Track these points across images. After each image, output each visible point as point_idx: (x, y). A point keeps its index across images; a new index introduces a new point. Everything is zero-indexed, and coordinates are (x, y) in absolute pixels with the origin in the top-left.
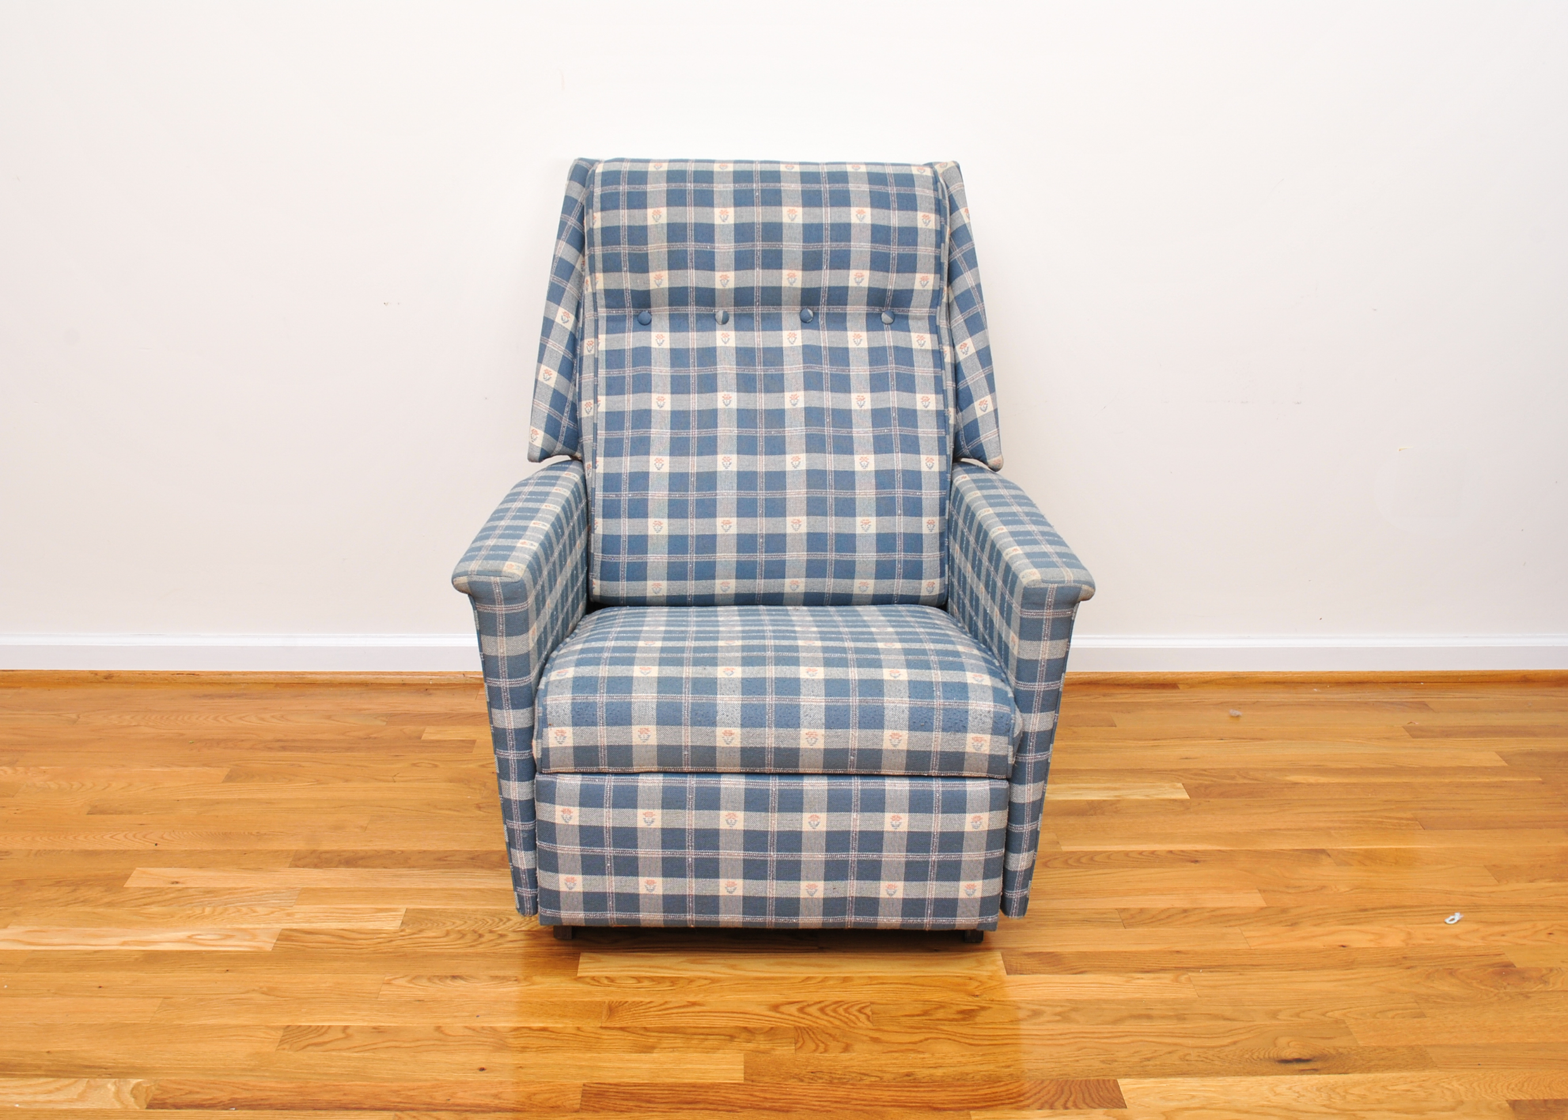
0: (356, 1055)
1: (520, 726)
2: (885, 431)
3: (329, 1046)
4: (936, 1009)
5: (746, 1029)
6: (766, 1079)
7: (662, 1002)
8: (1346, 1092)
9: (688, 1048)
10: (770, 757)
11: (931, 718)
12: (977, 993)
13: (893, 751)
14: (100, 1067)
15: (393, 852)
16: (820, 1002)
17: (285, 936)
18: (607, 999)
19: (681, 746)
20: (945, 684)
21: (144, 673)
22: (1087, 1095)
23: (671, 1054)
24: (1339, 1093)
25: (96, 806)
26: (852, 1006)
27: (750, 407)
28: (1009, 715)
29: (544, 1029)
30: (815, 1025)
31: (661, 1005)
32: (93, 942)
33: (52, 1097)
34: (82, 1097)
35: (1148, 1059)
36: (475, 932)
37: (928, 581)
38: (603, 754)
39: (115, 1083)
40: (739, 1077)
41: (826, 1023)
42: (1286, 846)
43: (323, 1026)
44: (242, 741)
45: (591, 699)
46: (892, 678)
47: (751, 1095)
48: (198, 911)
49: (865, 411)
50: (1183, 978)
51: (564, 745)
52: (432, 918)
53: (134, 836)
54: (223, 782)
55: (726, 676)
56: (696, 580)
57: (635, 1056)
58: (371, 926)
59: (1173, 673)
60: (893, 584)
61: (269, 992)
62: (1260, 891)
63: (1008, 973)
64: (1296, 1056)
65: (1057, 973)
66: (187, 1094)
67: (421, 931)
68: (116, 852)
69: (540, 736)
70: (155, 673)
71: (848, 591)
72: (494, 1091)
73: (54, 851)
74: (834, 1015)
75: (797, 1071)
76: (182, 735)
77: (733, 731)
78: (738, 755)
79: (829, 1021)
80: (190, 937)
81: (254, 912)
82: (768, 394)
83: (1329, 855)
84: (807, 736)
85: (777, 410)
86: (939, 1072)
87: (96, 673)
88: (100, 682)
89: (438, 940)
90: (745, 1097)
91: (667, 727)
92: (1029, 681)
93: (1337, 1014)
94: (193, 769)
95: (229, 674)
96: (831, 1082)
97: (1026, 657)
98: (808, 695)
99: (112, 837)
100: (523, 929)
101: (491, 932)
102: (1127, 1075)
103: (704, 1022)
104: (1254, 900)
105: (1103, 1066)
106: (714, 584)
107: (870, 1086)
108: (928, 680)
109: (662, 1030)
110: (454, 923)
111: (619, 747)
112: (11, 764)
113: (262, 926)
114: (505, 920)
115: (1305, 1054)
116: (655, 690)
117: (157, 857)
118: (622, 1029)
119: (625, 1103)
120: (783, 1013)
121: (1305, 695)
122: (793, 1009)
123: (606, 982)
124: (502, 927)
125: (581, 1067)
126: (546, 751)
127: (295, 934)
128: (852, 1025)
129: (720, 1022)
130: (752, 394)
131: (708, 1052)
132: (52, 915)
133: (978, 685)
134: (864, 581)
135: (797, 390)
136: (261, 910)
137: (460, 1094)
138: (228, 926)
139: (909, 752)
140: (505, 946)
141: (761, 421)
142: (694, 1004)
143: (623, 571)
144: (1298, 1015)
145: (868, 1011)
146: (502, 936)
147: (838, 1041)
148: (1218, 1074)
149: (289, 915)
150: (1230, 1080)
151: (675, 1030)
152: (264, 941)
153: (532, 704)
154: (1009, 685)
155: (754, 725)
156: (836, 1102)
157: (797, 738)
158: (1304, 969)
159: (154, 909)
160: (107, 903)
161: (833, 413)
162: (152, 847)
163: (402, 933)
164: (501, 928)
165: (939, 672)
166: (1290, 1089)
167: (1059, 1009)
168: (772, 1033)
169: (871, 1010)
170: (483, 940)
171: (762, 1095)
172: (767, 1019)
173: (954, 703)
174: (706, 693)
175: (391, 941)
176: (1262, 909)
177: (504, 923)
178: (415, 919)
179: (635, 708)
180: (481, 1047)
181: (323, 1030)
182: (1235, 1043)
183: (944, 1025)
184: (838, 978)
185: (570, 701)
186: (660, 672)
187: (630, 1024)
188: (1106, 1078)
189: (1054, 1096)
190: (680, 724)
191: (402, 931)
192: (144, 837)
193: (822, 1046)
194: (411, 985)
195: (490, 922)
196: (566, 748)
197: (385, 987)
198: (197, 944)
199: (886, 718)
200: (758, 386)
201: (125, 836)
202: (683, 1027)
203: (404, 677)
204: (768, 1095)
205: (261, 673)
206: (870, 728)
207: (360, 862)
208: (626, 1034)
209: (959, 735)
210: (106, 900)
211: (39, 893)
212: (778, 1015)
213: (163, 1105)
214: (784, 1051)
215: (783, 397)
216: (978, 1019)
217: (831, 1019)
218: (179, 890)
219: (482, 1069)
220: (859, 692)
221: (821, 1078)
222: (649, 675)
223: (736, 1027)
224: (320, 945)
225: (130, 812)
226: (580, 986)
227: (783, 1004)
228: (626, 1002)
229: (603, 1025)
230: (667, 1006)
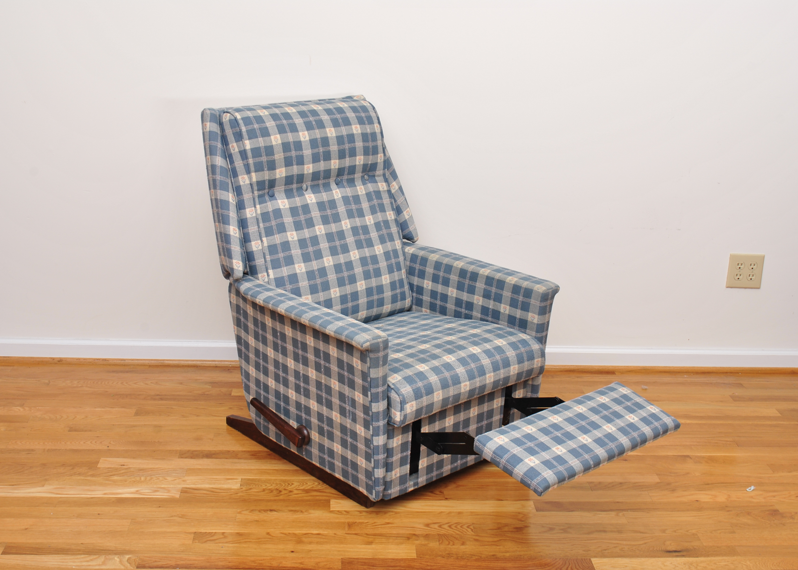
0: (231, 545)
3: (217, 541)
4: (504, 526)
5: (414, 534)
6: (427, 557)
7: (373, 522)
8: (697, 565)
9: (389, 543)
12: (523, 520)
14: (109, 550)
15: (229, 451)
16: (448, 523)
17: (184, 491)
18: (347, 521)
21: (79, 359)
22: (577, 565)
23: (381, 546)
24: (694, 566)
25: (72, 428)
26: (464, 525)
29: (318, 534)
30: (447, 533)
31: (373, 524)
32: (89, 493)
33: (89, 563)
34: (104, 563)
35: (605, 550)
36: (277, 489)
39: (118, 557)
40: (414, 556)
41: (452, 532)
42: (670, 453)
43: (212, 532)
44: (139, 395)
47: (421, 564)
48: (138, 479)
50: (621, 514)
52: (255, 483)
53: (96, 442)
54: (134, 416)
57: (364, 546)
58: (225, 486)
59: (613, 366)
61: (182, 516)
62: (657, 475)
63: (538, 511)
64: (674, 549)
65: (560, 511)
66: (154, 562)
67: (251, 489)
68: (89, 450)
70: (85, 359)
72: (299, 561)
73: (56, 449)
74: (455, 528)
75: (441, 553)
76: (107, 392)
79: (453, 532)
80: (137, 491)
81: (166, 479)
83: (691, 458)
86: (508, 555)
87: (53, 359)
88: (56, 364)
89: (260, 493)
90: (417, 564)
93: (694, 531)
94: (117, 409)
95: (124, 360)
96: (457, 558)
99: (84, 443)
100: (301, 488)
101: (285, 489)
102: (595, 557)
103: (394, 532)
104: (654, 479)
105: (584, 552)
107: (476, 560)
109: (375, 535)
110: (266, 485)
112: (22, 405)
113: (172, 486)
114: (291, 484)
115: (678, 548)
117: (110, 453)
118: (356, 534)
119: (362, 566)
120: (431, 528)
121: (680, 379)
123: (345, 513)
124: (290, 487)
125: (339, 551)
127: (188, 490)
128: (465, 533)
129: (401, 531)
131: (398, 545)
132: (65, 480)
136: (169, 479)
137: (284, 563)
138: (155, 486)
140: (293, 496)
142: (388, 523)
144: (675, 531)
145: (472, 527)
146: (291, 491)
147: (459, 540)
148: (637, 556)
149: (184, 481)
150: (643, 559)
151: (381, 535)
152: (174, 493)
156: (461, 567)
158: (678, 511)
159: (115, 478)
160: (91, 475)
162: (106, 448)
163: (242, 490)
164: (290, 488)
166: (671, 563)
167: (562, 527)
168: (427, 536)
169: (473, 527)
170: (282, 493)
171: (426, 563)
172: (424, 530)
175: (237, 493)
176: (658, 483)
177: (291, 486)
178: (246, 483)
180: (290, 542)
181: (213, 534)
182: (645, 543)
183: (508, 534)
184: (456, 513)
187: (359, 532)
188: (586, 558)
189: (562, 565)
191: (242, 489)
192: (101, 443)
193: (451, 543)
194: (251, 514)
195: (284, 485)
197: (238, 515)
198: (141, 494)
201: (91, 442)
202: (384, 534)
203: (216, 363)
204: (429, 564)
205: (141, 360)
207: (214, 456)
208: (358, 536)
210: (90, 473)
211: (55, 470)
212: (429, 529)
213: (144, 567)
214: (434, 545)
216: (524, 531)
217: (455, 531)
218: (126, 469)
219: (292, 552)
221: (452, 556)
223: (410, 534)
224: (203, 495)
225: (90, 431)
226: (332, 515)
227: (431, 524)
228: (356, 522)
229: (347, 532)
230: (376, 524)
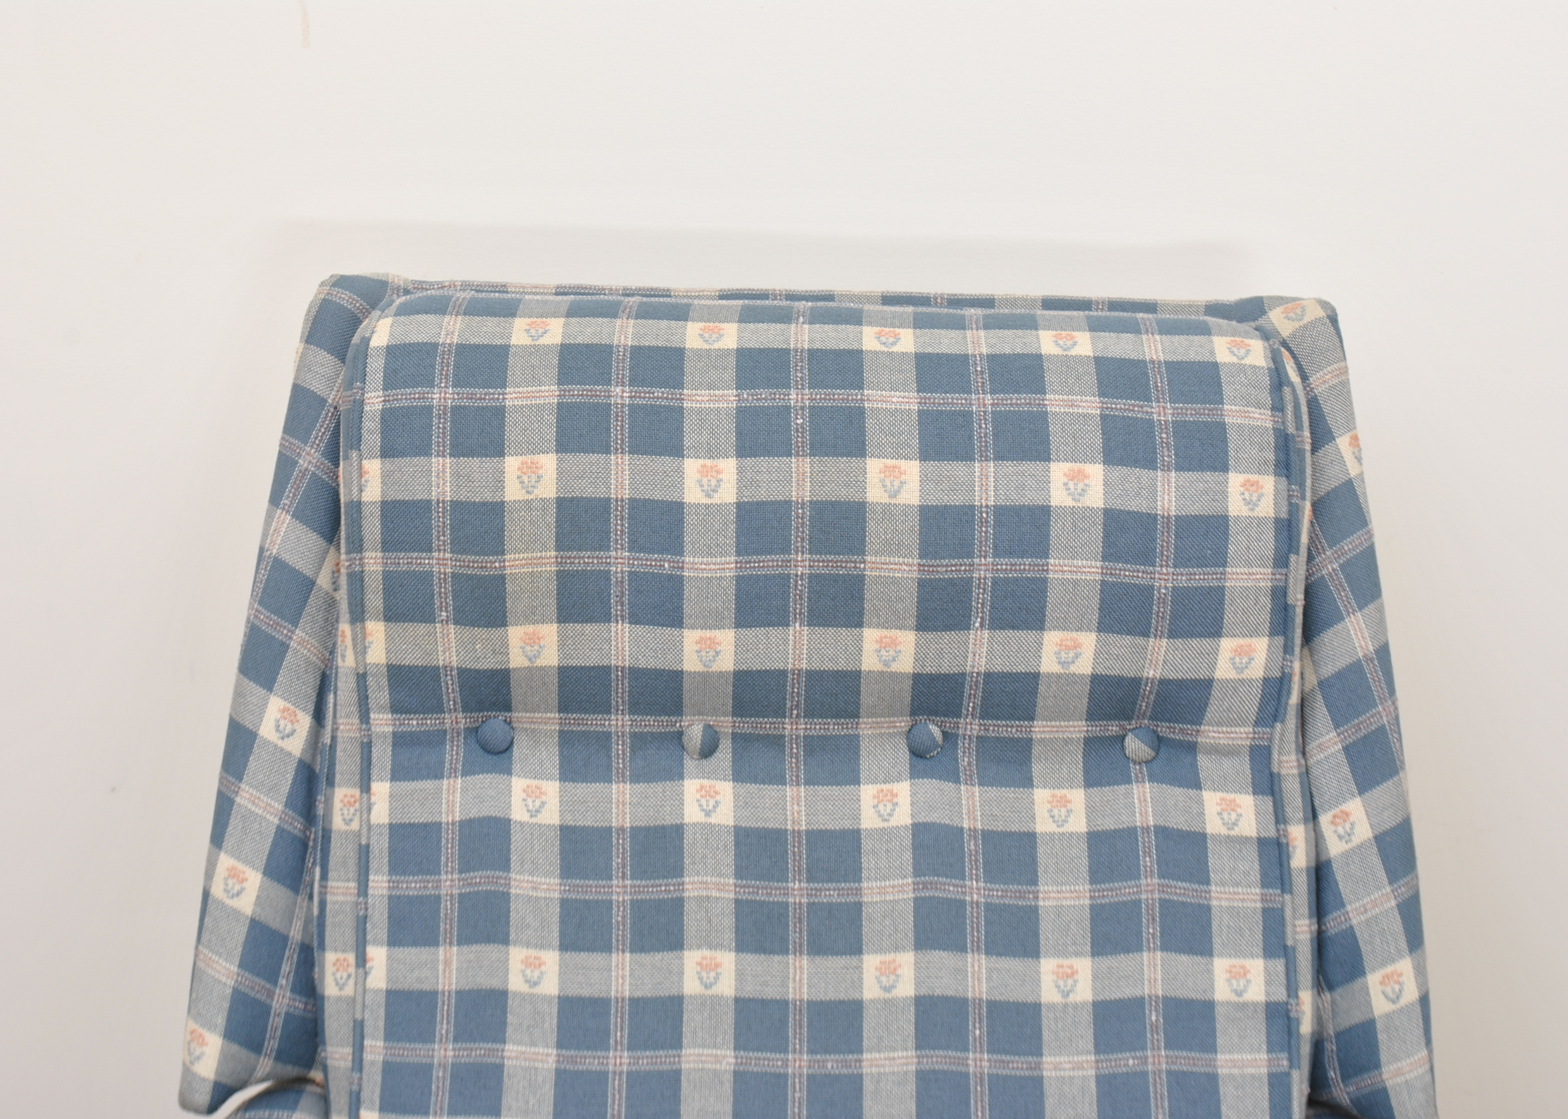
2: (1129, 1062)
27: (771, 992)
49: (1076, 1006)
82: (818, 960)
85: (842, 1002)
130: (776, 958)
135: (897, 948)
141: (797, 1032)
161: (990, 1012)
200: (793, 937)
215: (859, 968)
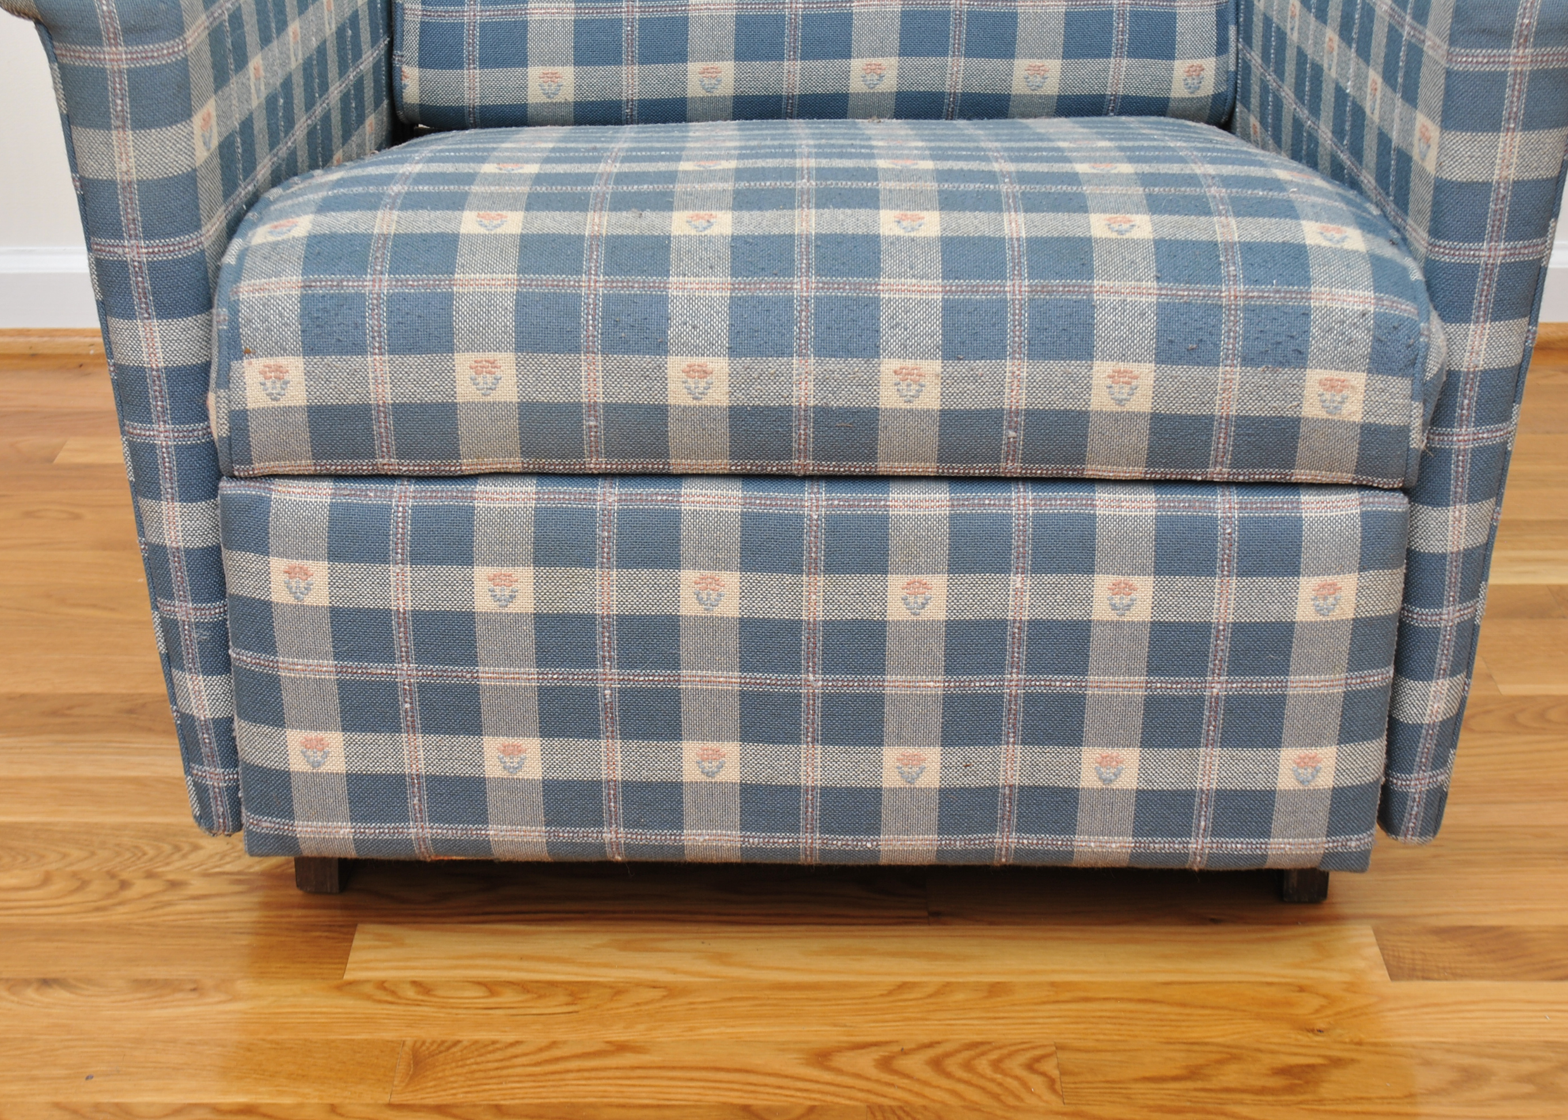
1: (180, 361)
4: (1220, 1062)
5: (747, 1110)
7: (544, 1042)
10: (803, 433)
11: (1214, 332)
12: (1321, 1025)
13: (1115, 417)
16: (931, 1045)
18: (411, 1035)
19: (579, 405)
20: (1249, 248)
26: (1010, 1055)
28: (1414, 324)
29: (245, 1112)
30: (919, 1101)
31: (541, 1050)
36: (112, 875)
37: (1189, 62)
38: (383, 427)
41: (945, 1098)
45: (351, 285)
46: (1114, 235)
51: (283, 403)
52: (15, 844)
55: (693, 233)
56: (641, 63)
60: (1106, 70)
63: (1394, 976)
65: (1514, 977)
69: (225, 382)
71: (999, 89)
74: (965, 1075)
77: (710, 366)
78: (723, 428)
79: (954, 1093)
84: (897, 379)
89: (22, 895)
91: (545, 358)
92: (1466, 239)
97: (1457, 174)
98: (900, 276)
100: (228, 868)
101: (150, 875)
103: (643, 1094)
106: (685, 73)
108: (1204, 237)
110: (65, 856)
111: (424, 407)
114: (186, 848)
116: (513, 262)
118: (439, 1111)
120: (839, 1071)
122: (865, 1062)
123: (411, 993)
124: (178, 864)
126: (239, 419)
128: (1011, 1101)
129: (685, 1093)
133: (1334, 251)
134: (1037, 62)
139: (1156, 418)
140: (179, 908)
142: (622, 1048)
143: (472, 45)
145: (1050, 1067)
146: (174, 885)
153: (207, 305)
154: (1411, 253)
155: (760, 351)
157: (872, 383)
164: (172, 870)
165: (1233, 221)
167: (1528, 1067)
169: (1058, 1067)
170: (128, 894)
172: (800, 1085)
173: (1271, 294)
174: (642, 272)
177: (184, 856)
179: (461, 308)
183: (1241, 1103)
184: (976, 987)
185: (296, 292)
186: (526, 222)
187: (460, 1098)
190: (576, 349)
195: (151, 852)
196: (288, 410)
199: (1100, 331)
202: (591, 1106)
203: (34, 340)
206: (1057, 356)
209: (1286, 374)
212: (827, 1076)
216: (1326, 1090)
217: (960, 1087)
220: (1030, 267)
222: (499, 231)
223: (724, 1107)
226: (348, 1004)
227: (840, 1049)
228: (457, 1043)
229: (396, 1099)
230: (556, 1053)
